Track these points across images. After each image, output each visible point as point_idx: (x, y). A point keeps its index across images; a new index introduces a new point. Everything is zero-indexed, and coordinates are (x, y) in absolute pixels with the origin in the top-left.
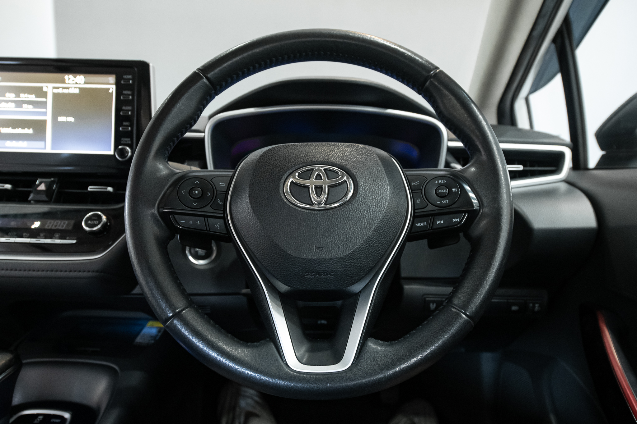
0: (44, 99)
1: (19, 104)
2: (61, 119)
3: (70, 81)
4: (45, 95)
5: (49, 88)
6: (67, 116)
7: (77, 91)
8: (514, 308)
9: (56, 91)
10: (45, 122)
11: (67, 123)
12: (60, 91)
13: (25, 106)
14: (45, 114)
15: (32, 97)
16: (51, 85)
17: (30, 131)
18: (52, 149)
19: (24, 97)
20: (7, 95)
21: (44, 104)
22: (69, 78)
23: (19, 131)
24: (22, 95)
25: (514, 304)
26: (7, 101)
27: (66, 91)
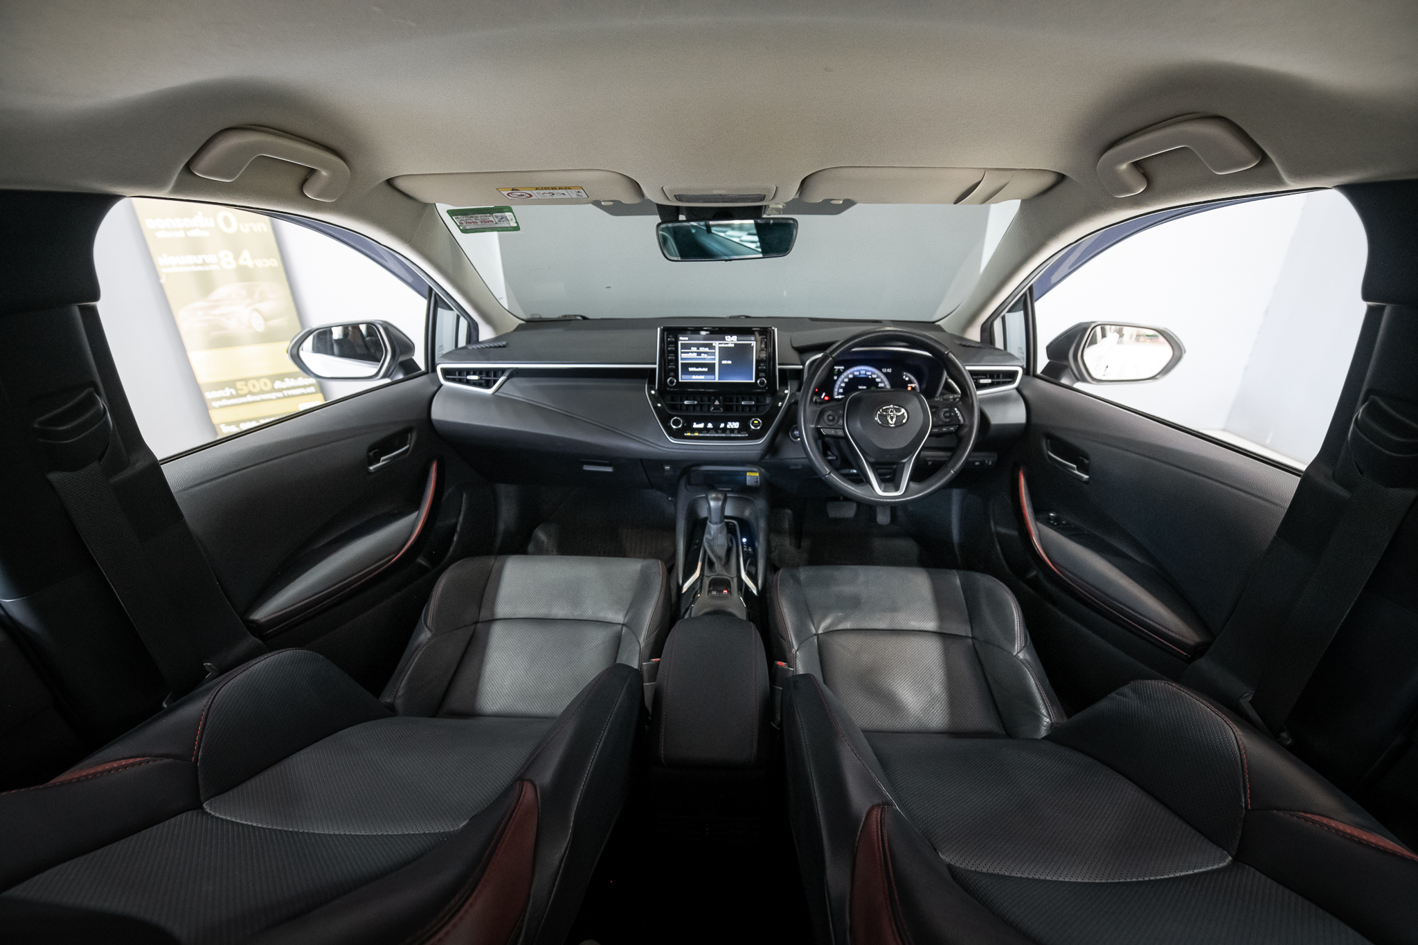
0: (713, 351)
1: (699, 354)
2: (724, 362)
3: (729, 340)
4: (714, 348)
5: (716, 344)
6: (727, 360)
7: (733, 345)
8: (977, 463)
9: (720, 345)
10: (715, 364)
11: (727, 364)
12: (723, 345)
13: (702, 355)
14: (714, 359)
15: (707, 350)
16: (717, 342)
17: (706, 370)
18: (719, 379)
19: (702, 349)
20: (692, 348)
21: (714, 354)
22: (728, 338)
23: (700, 369)
24: (700, 348)
25: (977, 461)
26: (692, 352)
27: (726, 345)
